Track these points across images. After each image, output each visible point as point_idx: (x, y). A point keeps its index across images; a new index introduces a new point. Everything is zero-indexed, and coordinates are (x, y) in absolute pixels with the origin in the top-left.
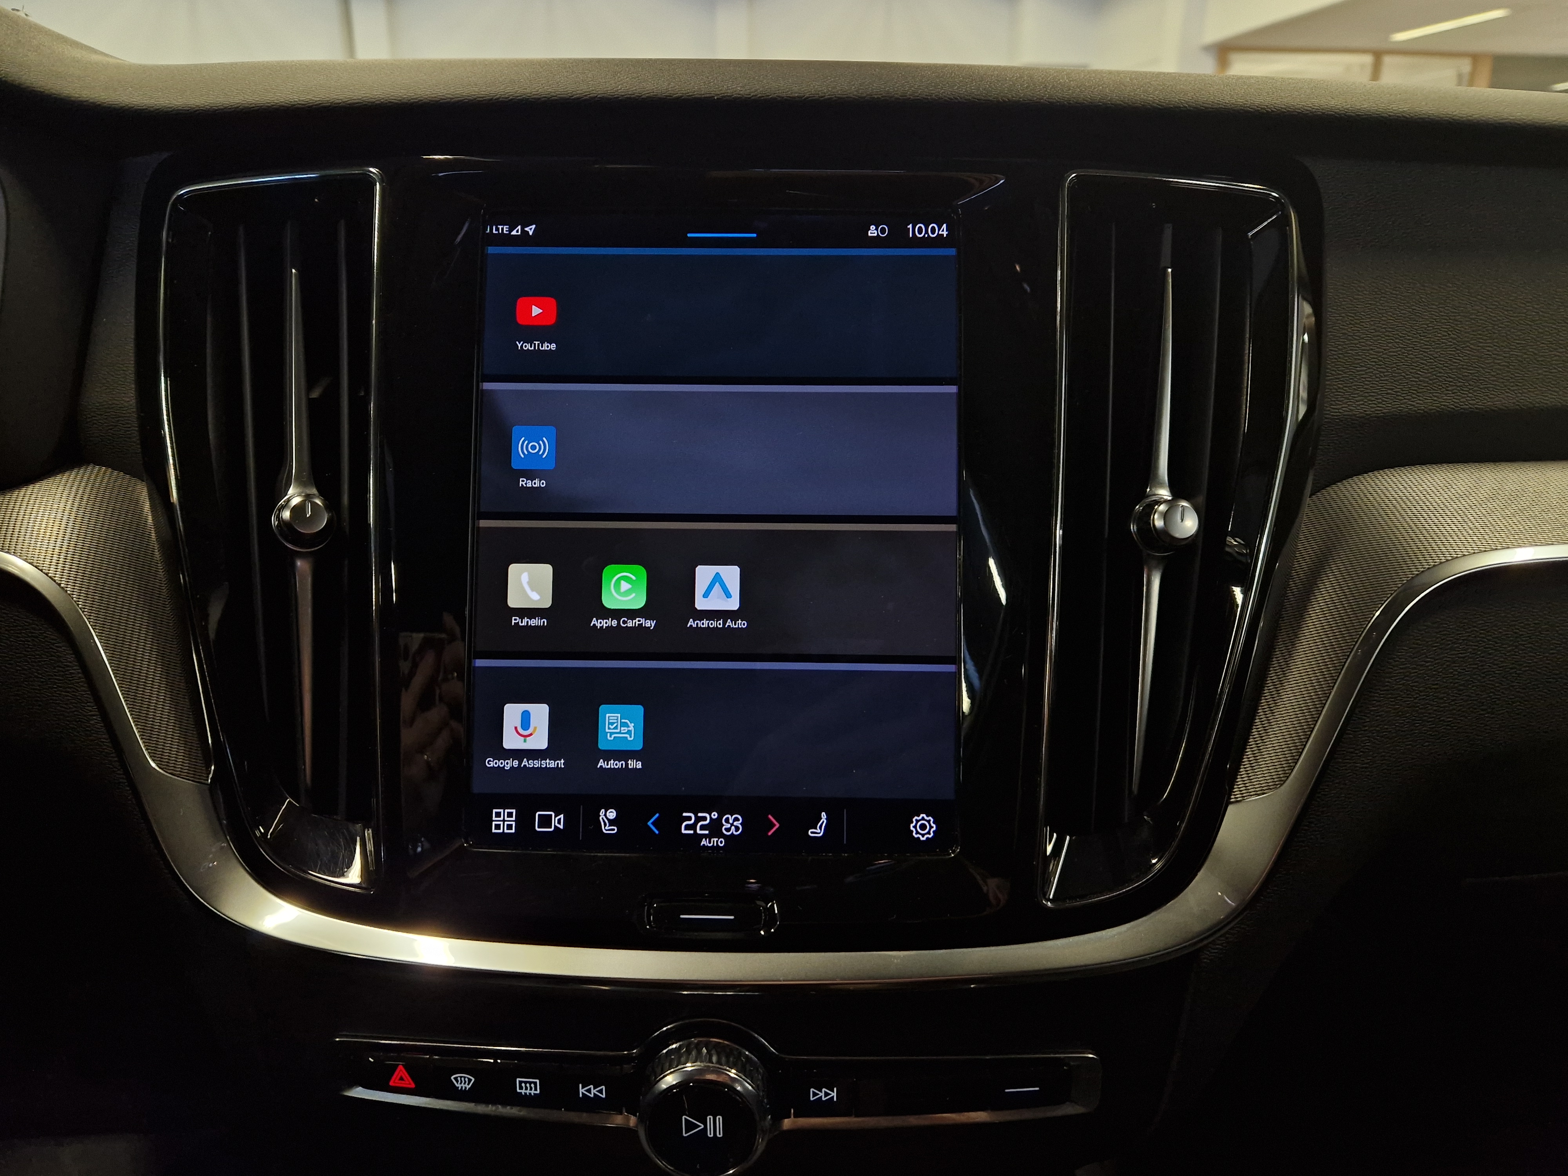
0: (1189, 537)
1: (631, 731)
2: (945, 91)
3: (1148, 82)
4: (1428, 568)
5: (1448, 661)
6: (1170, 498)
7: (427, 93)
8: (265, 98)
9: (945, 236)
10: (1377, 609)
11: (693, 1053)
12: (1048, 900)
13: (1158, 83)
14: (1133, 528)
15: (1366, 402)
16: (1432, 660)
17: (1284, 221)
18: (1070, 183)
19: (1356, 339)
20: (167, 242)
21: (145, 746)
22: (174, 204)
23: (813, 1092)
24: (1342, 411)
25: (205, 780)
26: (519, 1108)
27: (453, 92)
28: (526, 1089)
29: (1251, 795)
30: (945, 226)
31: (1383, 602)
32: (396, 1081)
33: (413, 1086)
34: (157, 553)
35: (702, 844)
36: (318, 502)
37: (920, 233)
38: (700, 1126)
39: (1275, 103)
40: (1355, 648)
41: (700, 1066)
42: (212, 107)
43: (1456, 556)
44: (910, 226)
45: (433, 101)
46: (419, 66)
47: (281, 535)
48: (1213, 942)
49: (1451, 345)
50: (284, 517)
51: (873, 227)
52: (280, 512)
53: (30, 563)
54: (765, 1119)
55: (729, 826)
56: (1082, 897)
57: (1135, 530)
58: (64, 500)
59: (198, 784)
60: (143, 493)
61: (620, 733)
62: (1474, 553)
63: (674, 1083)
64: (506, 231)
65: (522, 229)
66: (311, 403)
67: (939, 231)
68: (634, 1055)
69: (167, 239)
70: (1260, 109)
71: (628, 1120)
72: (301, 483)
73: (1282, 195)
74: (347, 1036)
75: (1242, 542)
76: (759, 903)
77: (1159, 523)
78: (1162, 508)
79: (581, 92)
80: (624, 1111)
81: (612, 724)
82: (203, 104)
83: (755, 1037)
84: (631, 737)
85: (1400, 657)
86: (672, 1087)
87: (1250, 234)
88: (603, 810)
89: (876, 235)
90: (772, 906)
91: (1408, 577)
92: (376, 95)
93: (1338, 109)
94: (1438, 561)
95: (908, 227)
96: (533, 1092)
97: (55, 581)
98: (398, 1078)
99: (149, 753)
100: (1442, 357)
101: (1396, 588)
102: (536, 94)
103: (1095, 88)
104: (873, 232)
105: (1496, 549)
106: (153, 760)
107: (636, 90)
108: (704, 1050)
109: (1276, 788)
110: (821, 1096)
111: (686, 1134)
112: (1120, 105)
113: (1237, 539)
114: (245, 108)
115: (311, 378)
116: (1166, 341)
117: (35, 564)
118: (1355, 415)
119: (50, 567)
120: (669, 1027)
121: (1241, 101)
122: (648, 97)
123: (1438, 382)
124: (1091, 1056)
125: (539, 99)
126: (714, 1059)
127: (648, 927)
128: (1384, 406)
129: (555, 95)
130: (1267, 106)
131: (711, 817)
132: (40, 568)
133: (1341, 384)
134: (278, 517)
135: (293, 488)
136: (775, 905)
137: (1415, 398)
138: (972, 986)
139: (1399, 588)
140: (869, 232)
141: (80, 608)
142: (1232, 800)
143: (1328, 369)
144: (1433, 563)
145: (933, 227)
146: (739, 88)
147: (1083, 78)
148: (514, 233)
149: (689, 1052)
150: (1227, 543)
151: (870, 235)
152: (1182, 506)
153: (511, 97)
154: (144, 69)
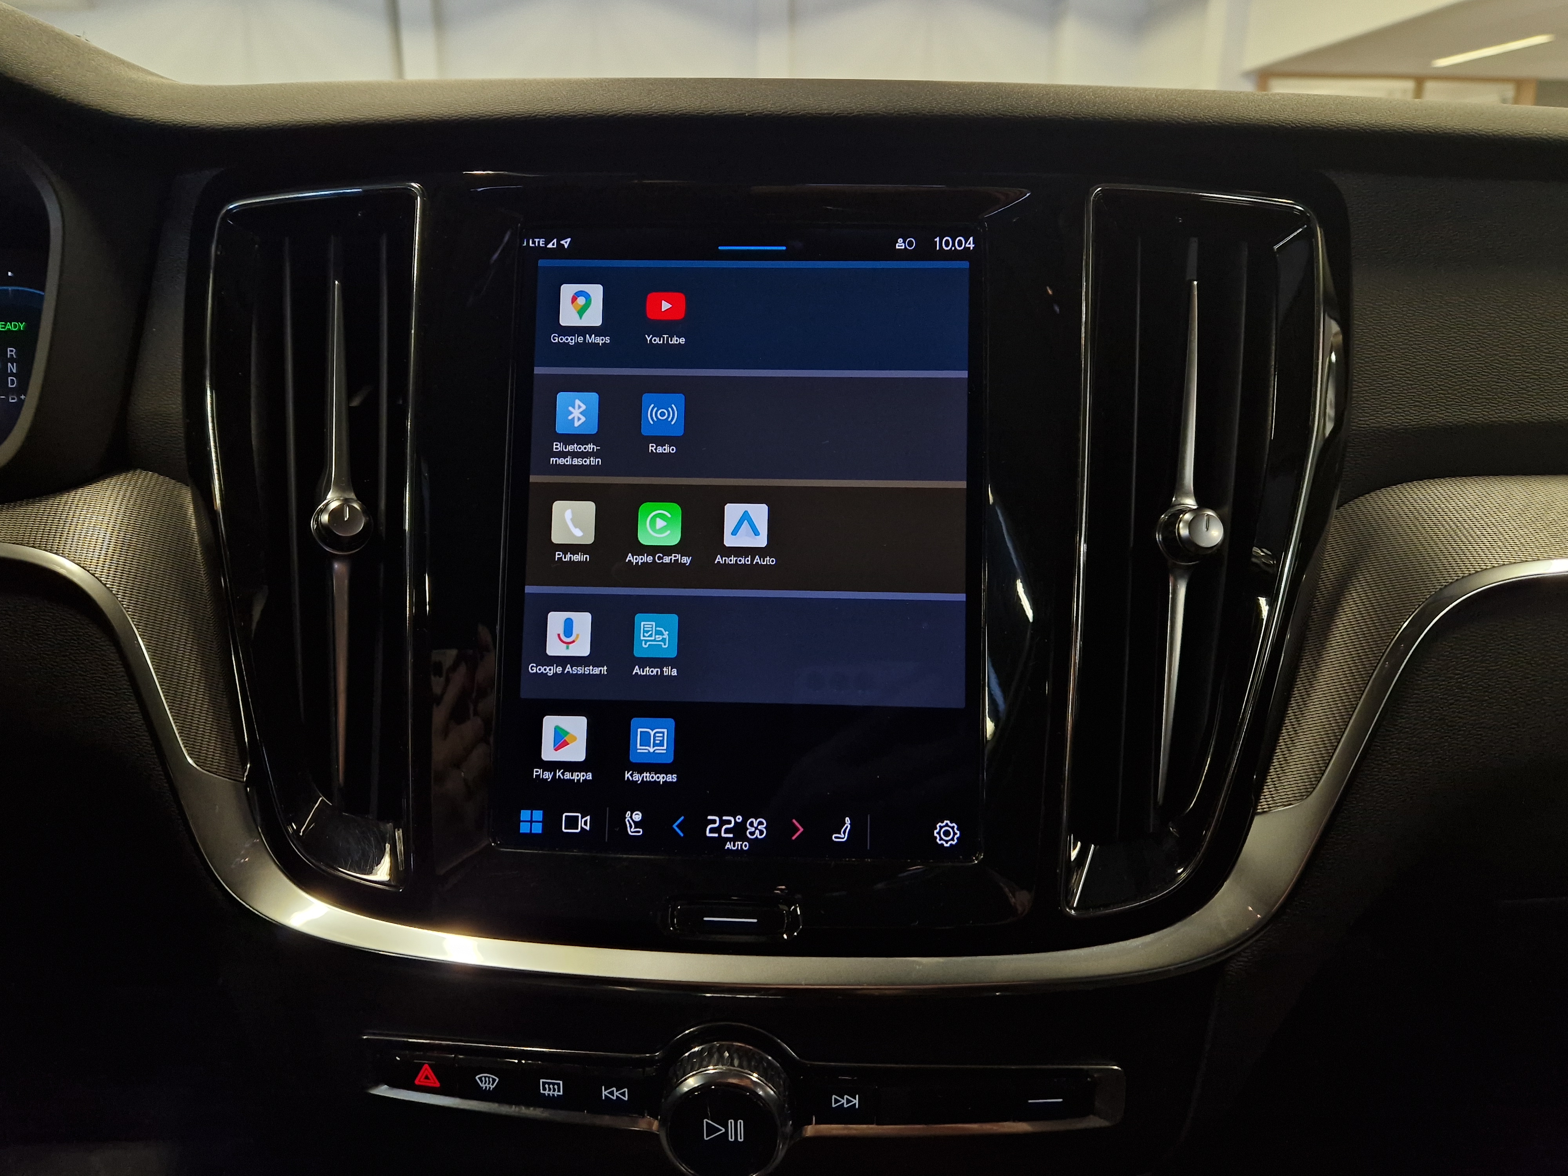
0: (1215, 546)
1: (665, 639)
2: (971, 107)
3: (1173, 99)
4: (1457, 580)
5: (1478, 674)
6: (1195, 507)
7: (467, 111)
8: (312, 116)
9: (971, 248)
10: (1405, 620)
11: (715, 1056)
12: (1071, 908)
13: (1182, 99)
14: (1159, 537)
15: (1393, 414)
16: (1461, 672)
17: (1309, 235)
18: (1095, 197)
19: (1382, 352)
20: (216, 255)
21: (183, 743)
22: (223, 219)
23: (835, 1098)
24: (1369, 423)
25: (241, 778)
26: (542, 1109)
27: (493, 110)
28: (550, 1090)
29: (1278, 806)
30: (971, 239)
31: (1411, 613)
32: (421, 1080)
33: (438, 1084)
34: (199, 556)
35: (726, 848)
36: (356, 506)
37: (947, 245)
38: (722, 1130)
39: (1300, 119)
40: (1382, 660)
41: (721, 1069)
42: (261, 125)
43: (1485, 567)
44: (937, 239)
45: (473, 118)
46: (462, 85)
47: (320, 538)
48: (1239, 954)
49: (1480, 358)
50: (322, 520)
51: (900, 240)
52: (318, 516)
53: (78, 564)
54: (786, 1125)
55: (753, 829)
56: (1106, 906)
57: (1160, 539)
58: (111, 504)
59: (232, 781)
60: (187, 497)
61: (654, 640)
62: (1504, 565)
63: (696, 1085)
64: (543, 244)
65: (558, 242)
66: (351, 411)
67: (965, 244)
68: (657, 1058)
69: (216, 252)
70: (1284, 124)
71: (651, 1124)
72: (340, 488)
73: (1305, 208)
74: (374, 1034)
75: (1270, 553)
76: (781, 906)
77: (1184, 532)
78: (1188, 517)
79: (616, 109)
80: (646, 1115)
81: (648, 631)
82: (253, 122)
83: (778, 1042)
84: (665, 645)
85: (1429, 669)
86: (694, 1089)
87: (1276, 247)
88: (629, 812)
89: (903, 247)
90: (795, 910)
91: (1436, 589)
92: (418, 113)
93: (1363, 124)
94: (1467, 572)
95: (935, 240)
96: (556, 1093)
97: (100, 581)
98: (424, 1076)
99: (187, 750)
100: (1471, 370)
101: (1424, 600)
102: (572, 112)
103: (1120, 104)
104: (900, 245)
105: (1527, 561)
106: (191, 757)
107: (669, 107)
108: (727, 1054)
109: (1302, 799)
110: (843, 1103)
111: (707, 1137)
112: (1145, 120)
113: (1264, 550)
114: (293, 125)
115: (351, 389)
116: (1191, 352)
117: (82, 565)
118: (1382, 427)
119: (96, 568)
120: (692, 1030)
121: (1266, 117)
122: (681, 114)
123: (1466, 395)
124: (1116, 1067)
125: (576, 116)
126: (736, 1062)
127: (671, 929)
128: (1412, 418)
129: (591, 112)
130: (1291, 121)
131: (735, 820)
132: (88, 569)
133: (1368, 396)
134: (317, 520)
135: (333, 492)
136: (798, 909)
137: (1444, 410)
138: (997, 994)
139: (1427, 599)
140: (897, 245)
141: (125, 608)
142: (1258, 811)
143: (1355, 381)
144: (1462, 575)
145: (960, 240)
146: (769, 105)
147: (1109, 95)
148: (550, 246)
149: (711, 1055)
150: (1253, 553)
151: (897, 247)
152: (1208, 515)
153: (548, 115)
154: (197, 89)
